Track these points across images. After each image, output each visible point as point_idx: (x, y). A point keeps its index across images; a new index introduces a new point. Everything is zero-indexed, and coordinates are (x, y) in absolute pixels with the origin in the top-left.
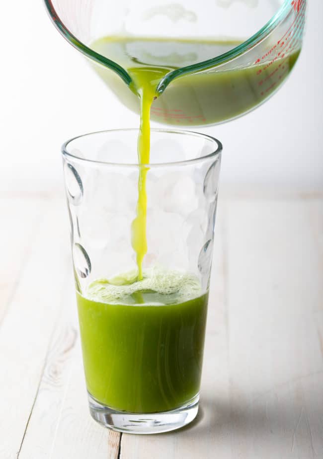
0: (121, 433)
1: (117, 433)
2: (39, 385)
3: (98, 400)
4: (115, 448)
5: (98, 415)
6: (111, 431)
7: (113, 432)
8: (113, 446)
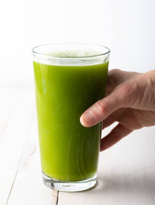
0: (58, 191)
1: (56, 191)
2: (18, 170)
3: (47, 175)
4: (55, 198)
5: (47, 183)
6: (53, 190)
7: (54, 190)
8: (54, 197)
